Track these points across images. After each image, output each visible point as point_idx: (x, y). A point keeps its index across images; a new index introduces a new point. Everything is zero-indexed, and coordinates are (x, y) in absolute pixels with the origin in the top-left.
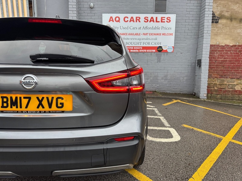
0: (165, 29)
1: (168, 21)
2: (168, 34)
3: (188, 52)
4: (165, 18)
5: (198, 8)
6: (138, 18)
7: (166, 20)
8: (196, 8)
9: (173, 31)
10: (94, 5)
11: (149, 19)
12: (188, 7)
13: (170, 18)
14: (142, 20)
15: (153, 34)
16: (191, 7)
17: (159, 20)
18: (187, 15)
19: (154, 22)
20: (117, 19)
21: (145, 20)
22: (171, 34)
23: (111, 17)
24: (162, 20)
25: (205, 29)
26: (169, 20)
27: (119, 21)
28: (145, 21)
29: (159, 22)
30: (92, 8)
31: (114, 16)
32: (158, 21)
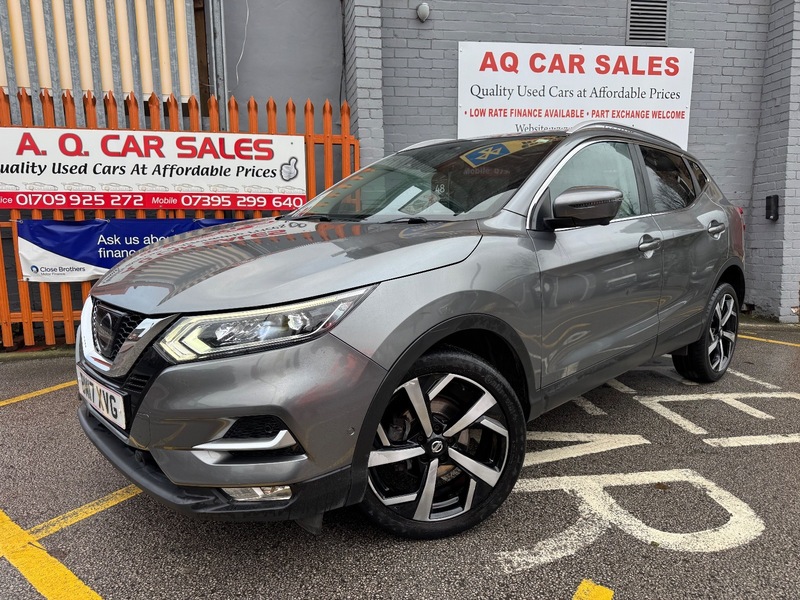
0: (660, 95)
1: (672, 70)
2: (669, 115)
3: (728, 173)
4: (660, 59)
5: (761, 28)
6: (577, 60)
7: (664, 67)
8: (752, 28)
9: (684, 104)
10: (430, 10)
11: (612, 64)
12: (732, 27)
13: (676, 60)
14: (590, 65)
15: (624, 114)
16: (741, 27)
17: (643, 65)
18: (729, 53)
19: (627, 72)
20: (509, 61)
21: (599, 66)
22: (680, 115)
23: (489, 55)
24: (651, 65)
25: (792, 98)
26: (673, 68)
27: (513, 68)
28: (598, 70)
29: (643, 73)
30: (422, 22)
31: (498, 49)
32: (639, 69)
